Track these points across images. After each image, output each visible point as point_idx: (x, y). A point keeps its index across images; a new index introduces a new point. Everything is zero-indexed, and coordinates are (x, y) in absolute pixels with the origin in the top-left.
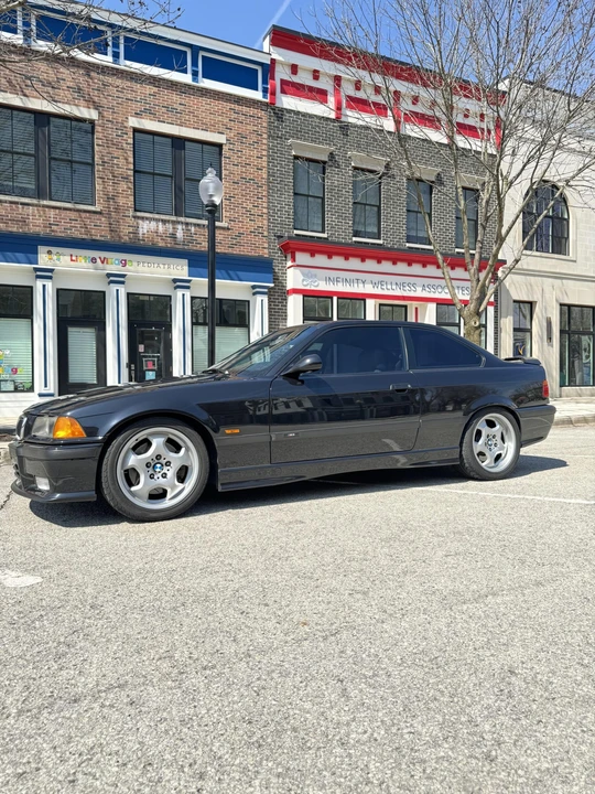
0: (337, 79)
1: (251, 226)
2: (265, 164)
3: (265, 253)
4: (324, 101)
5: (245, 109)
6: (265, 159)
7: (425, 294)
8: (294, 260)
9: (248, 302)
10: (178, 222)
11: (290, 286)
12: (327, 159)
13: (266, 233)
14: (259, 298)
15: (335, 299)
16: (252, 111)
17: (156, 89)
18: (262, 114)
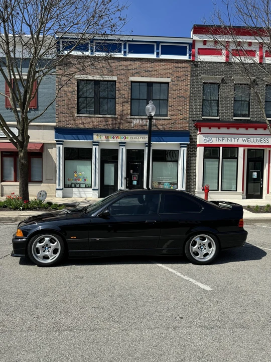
0: (228, 43)
1: (180, 117)
2: (189, 88)
3: (187, 129)
4: (220, 54)
5: (180, 65)
6: (189, 86)
8: (200, 131)
9: (178, 150)
11: (198, 143)
12: (219, 81)
13: (188, 120)
14: (183, 149)
15: (221, 148)
16: (183, 65)
17: (141, 63)
18: (187, 65)
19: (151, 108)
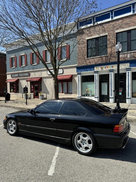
10: (128, 53)
19: (118, 46)
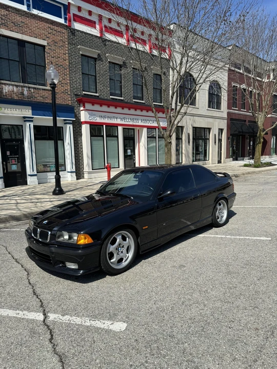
0: (100, 17)
1: (62, 89)
2: (67, 58)
3: (70, 103)
4: (94, 27)
5: (56, 28)
6: (67, 55)
7: (142, 124)
8: (84, 107)
9: (62, 127)
10: (25, 87)
11: (83, 119)
12: (96, 57)
13: (69, 93)
14: (68, 126)
15: (104, 126)
16: (59, 29)
18: (64, 31)
